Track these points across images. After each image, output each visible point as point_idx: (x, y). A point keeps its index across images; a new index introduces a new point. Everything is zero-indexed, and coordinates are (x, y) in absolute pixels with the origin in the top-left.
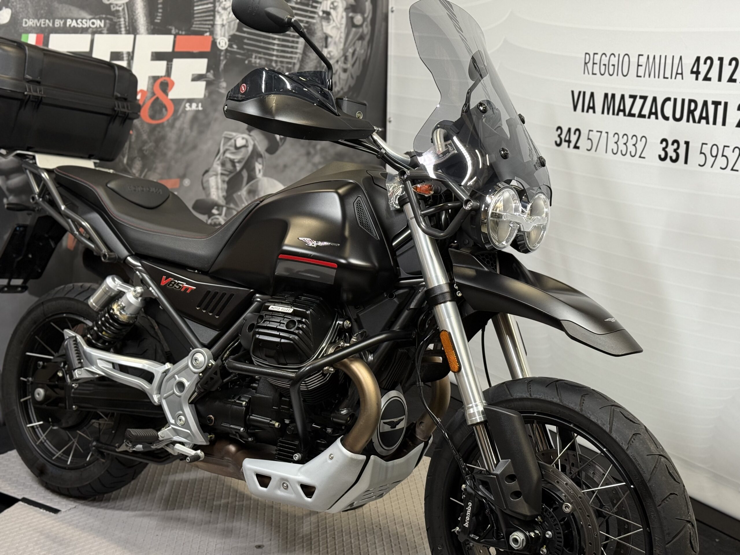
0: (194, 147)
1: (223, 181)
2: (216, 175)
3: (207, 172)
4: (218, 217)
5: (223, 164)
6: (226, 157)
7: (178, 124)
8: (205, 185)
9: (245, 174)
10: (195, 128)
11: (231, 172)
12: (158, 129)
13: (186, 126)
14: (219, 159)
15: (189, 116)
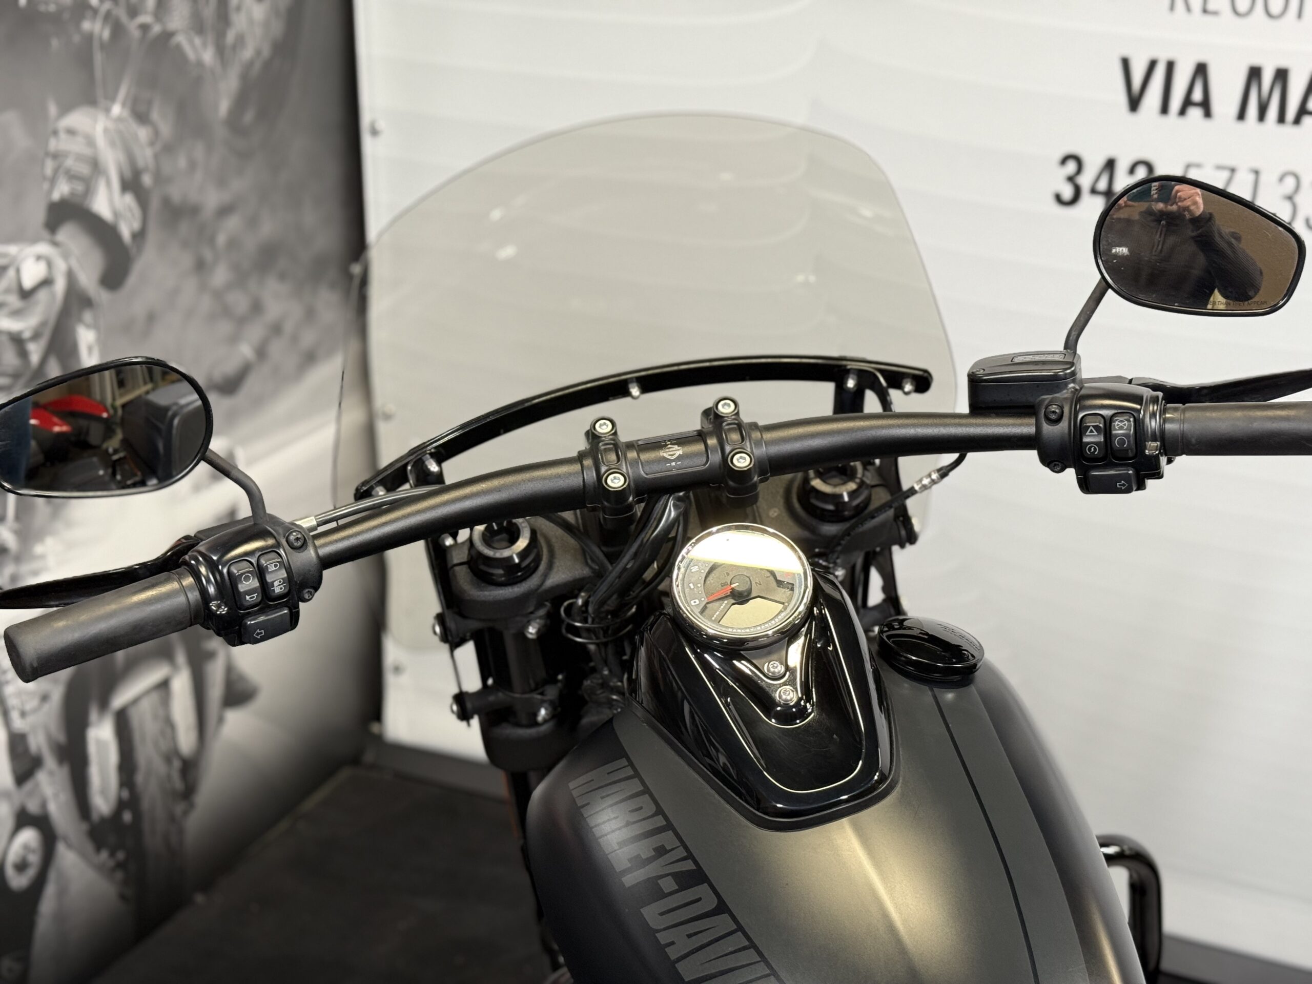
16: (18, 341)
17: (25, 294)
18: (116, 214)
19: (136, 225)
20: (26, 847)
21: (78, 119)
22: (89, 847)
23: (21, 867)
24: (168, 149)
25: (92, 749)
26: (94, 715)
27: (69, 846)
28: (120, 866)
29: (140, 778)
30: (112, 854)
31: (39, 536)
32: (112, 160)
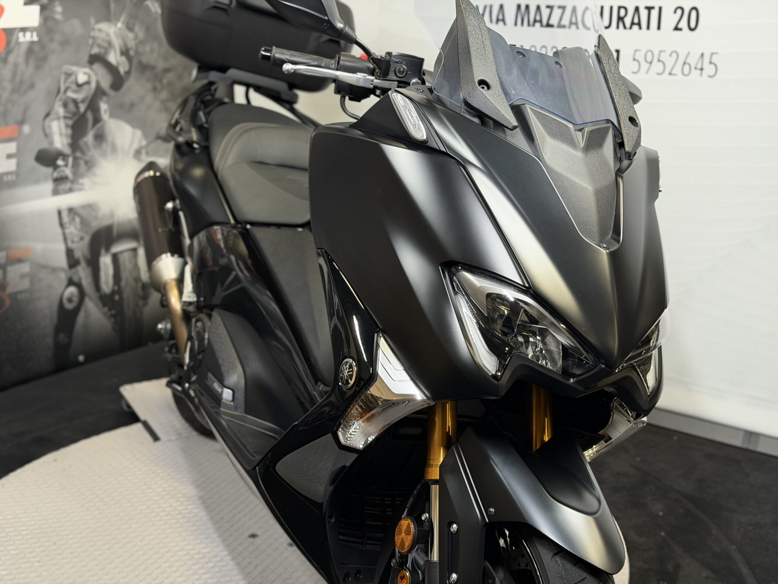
0: (32, 86)
1: (67, 126)
2: (58, 118)
3: (47, 115)
4: (64, 169)
5: (65, 105)
6: (69, 98)
7: (11, 59)
8: (47, 131)
9: (90, 116)
10: (32, 62)
11: (74, 114)
13: (21, 60)
14: (60, 99)
15: (23, 49)
16: (75, 102)
17: (79, 86)
18: (118, 63)
19: (127, 68)
20: (72, 294)
21: (103, 26)
22: (100, 304)
23: (70, 300)
24: (142, 43)
25: (102, 265)
26: (103, 252)
27: (91, 299)
28: (112, 316)
29: (123, 283)
30: (110, 310)
31: (82, 176)
32: (117, 43)
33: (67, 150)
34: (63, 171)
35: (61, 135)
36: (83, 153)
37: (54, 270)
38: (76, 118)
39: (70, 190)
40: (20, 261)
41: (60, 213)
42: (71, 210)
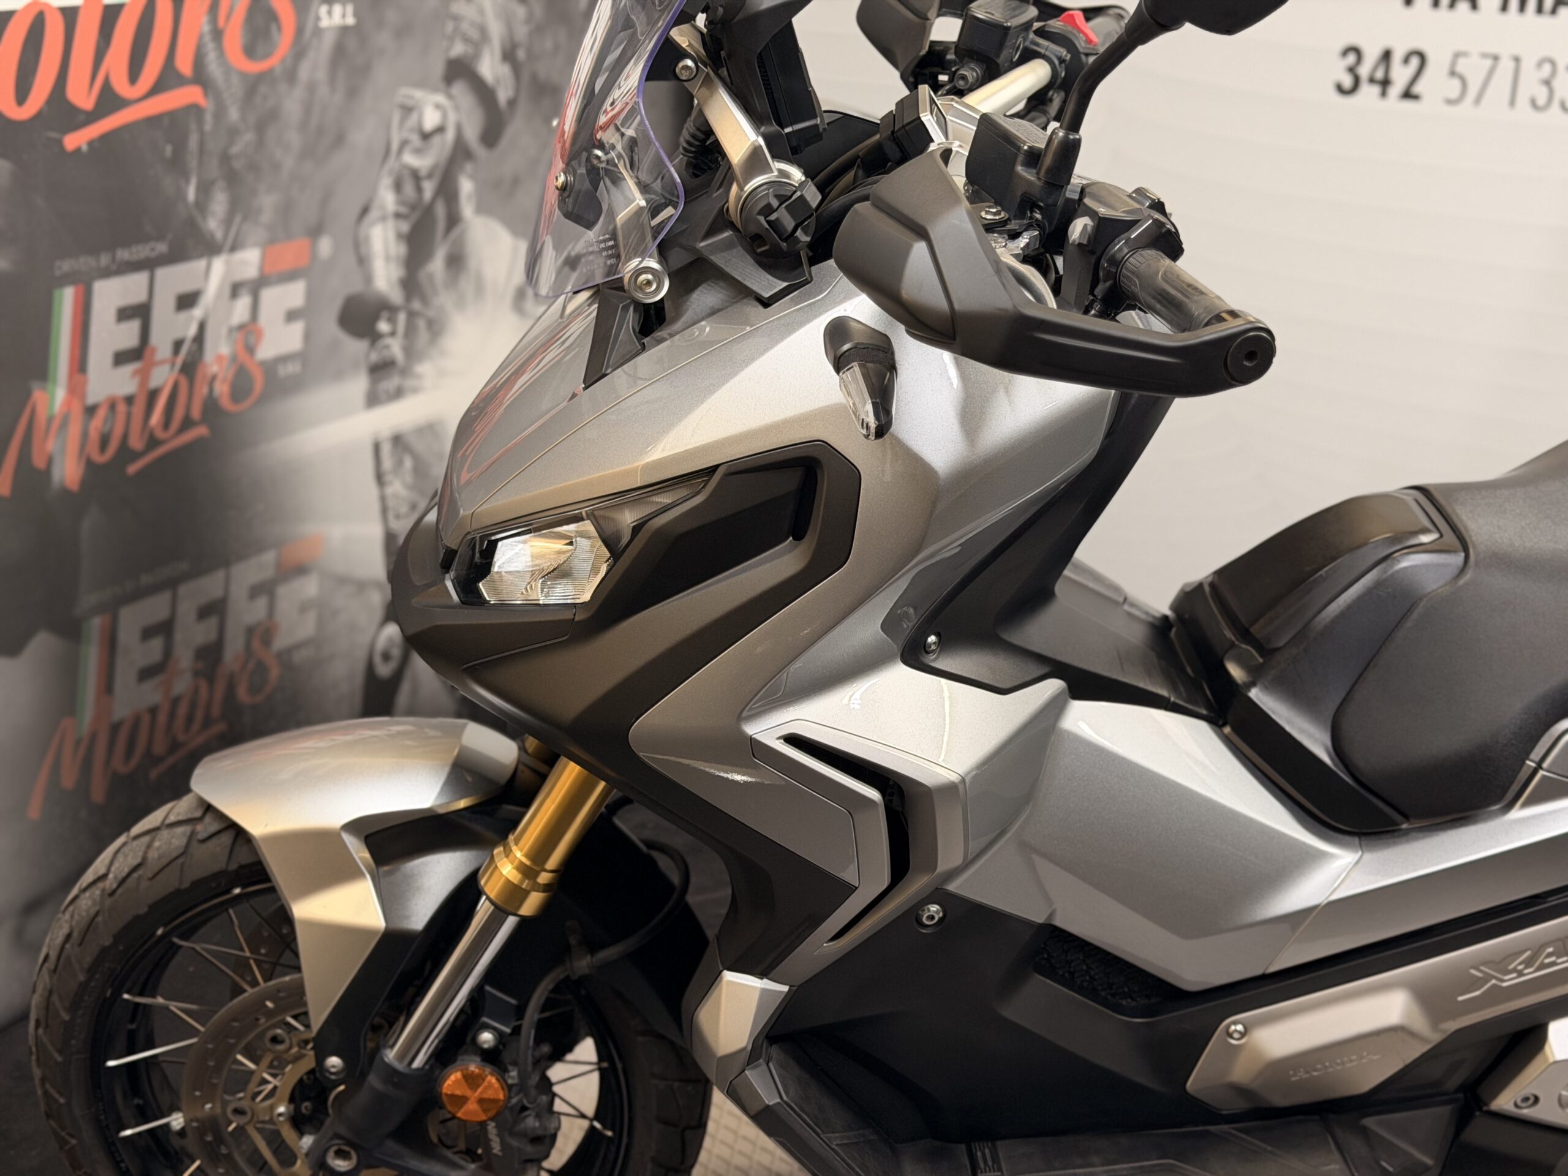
0: (340, 140)
1: (399, 236)
2: (383, 219)
3: (365, 211)
4: (388, 341)
5: (398, 186)
7: (304, 72)
8: (363, 250)
9: (440, 211)
10: (341, 80)
11: (413, 207)
12: (263, 89)
13: (322, 75)
14: (390, 172)
15: (328, 42)
16: (416, 176)
18: (497, 80)
19: (510, 94)
31: (421, 357)
33: (396, 296)
34: (387, 347)
35: (388, 259)
36: (425, 301)
37: (362, 586)
38: (416, 216)
39: (398, 394)
40: (300, 570)
41: (377, 448)
42: (397, 440)
